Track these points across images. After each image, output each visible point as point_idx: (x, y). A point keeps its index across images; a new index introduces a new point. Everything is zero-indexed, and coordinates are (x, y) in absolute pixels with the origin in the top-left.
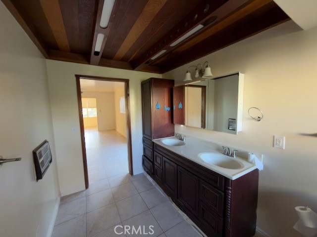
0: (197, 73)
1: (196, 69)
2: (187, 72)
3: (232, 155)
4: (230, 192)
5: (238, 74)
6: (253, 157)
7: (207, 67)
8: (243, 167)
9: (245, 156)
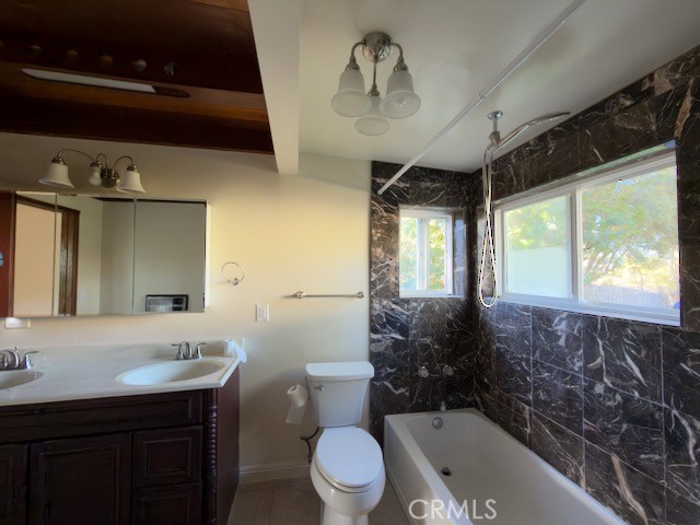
0: (97, 175)
1: (95, 164)
2: (56, 161)
3: (195, 356)
4: (215, 415)
5: (205, 203)
6: (232, 346)
7: (131, 168)
8: (224, 365)
9: (217, 350)
